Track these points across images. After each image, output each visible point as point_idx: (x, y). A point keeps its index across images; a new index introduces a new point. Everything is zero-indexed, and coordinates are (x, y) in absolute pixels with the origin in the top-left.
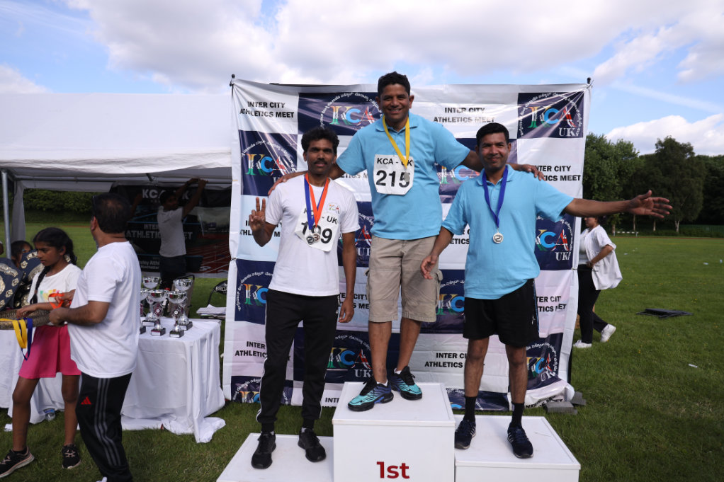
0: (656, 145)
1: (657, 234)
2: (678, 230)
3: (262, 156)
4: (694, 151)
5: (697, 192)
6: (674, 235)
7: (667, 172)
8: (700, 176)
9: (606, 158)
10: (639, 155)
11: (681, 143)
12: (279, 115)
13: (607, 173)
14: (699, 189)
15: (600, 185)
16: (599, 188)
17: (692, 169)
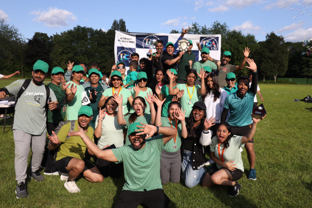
0: (266, 37)
1: (265, 83)
2: (275, 80)
3: (125, 54)
4: (284, 40)
5: (285, 61)
6: (274, 83)
7: (271, 51)
8: (286, 53)
9: (241, 43)
10: (258, 42)
11: (278, 36)
12: (130, 42)
13: (241, 51)
14: (286, 60)
15: (237, 58)
16: (237, 59)
17: (283, 50)
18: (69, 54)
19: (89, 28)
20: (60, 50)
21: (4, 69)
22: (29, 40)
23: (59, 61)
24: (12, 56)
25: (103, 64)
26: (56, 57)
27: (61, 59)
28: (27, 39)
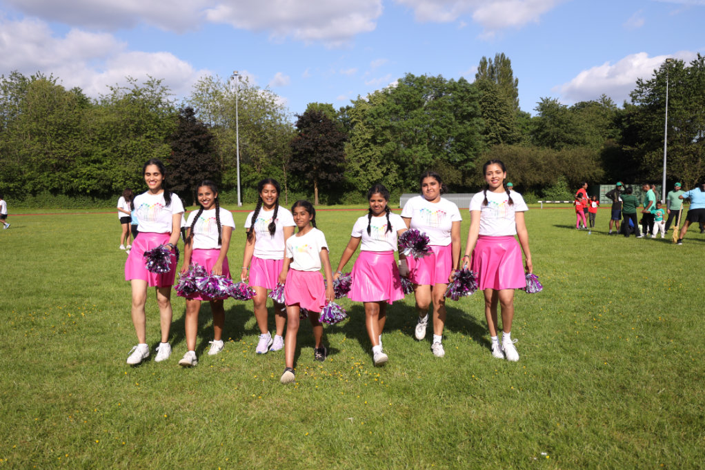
18: (388, 144)
19: (433, 77)
20: (368, 136)
21: (248, 186)
22: (299, 117)
23: (364, 162)
24: (264, 156)
25: (470, 164)
26: (358, 153)
27: (369, 156)
28: (296, 115)
